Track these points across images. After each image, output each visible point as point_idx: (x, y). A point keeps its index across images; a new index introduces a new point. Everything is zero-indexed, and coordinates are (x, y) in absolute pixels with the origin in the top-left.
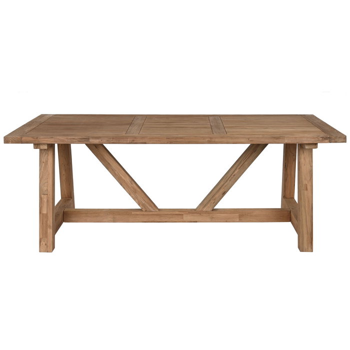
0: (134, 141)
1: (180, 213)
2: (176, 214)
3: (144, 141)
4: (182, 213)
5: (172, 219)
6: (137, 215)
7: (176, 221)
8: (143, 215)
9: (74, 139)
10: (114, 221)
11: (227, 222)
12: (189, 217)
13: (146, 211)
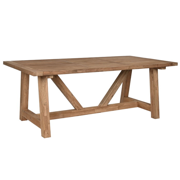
0: (97, 70)
1: (94, 109)
2: (92, 110)
3: (102, 70)
4: (95, 109)
5: (90, 113)
6: (74, 112)
7: (92, 113)
8: (77, 112)
9: (70, 71)
10: (63, 117)
11: (113, 110)
12: (97, 111)
13: (78, 110)
